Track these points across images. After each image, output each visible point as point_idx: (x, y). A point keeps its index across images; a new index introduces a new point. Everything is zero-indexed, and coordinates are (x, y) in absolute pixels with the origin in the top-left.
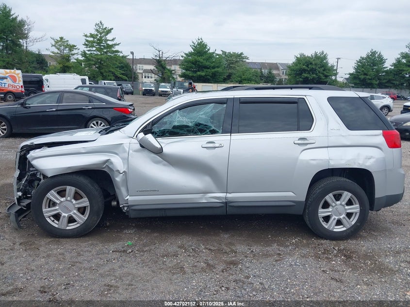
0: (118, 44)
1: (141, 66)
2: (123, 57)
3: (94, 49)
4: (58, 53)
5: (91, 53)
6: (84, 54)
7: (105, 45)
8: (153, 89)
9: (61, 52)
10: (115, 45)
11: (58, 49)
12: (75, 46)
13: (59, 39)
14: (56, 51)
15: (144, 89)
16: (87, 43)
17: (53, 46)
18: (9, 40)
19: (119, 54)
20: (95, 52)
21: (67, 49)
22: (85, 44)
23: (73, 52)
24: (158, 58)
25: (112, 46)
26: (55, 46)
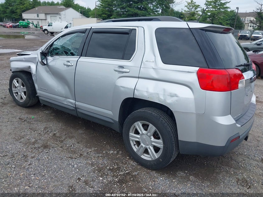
0: (229, 2)
1: (249, 18)
2: (231, 11)
3: (211, 7)
4: (188, 11)
5: (209, 10)
6: (203, 11)
7: (219, 3)
8: (247, 35)
9: (190, 10)
10: (226, 3)
11: (188, 8)
12: (199, 6)
13: (190, 2)
14: (187, 10)
15: (240, 34)
16: (207, 3)
17: (185, 6)
18: (164, 5)
19: (228, 9)
20: (211, 9)
21: (194, 8)
22: (206, 4)
23: (197, 10)
24: (259, 11)
25: (224, 4)
26: (187, 6)
